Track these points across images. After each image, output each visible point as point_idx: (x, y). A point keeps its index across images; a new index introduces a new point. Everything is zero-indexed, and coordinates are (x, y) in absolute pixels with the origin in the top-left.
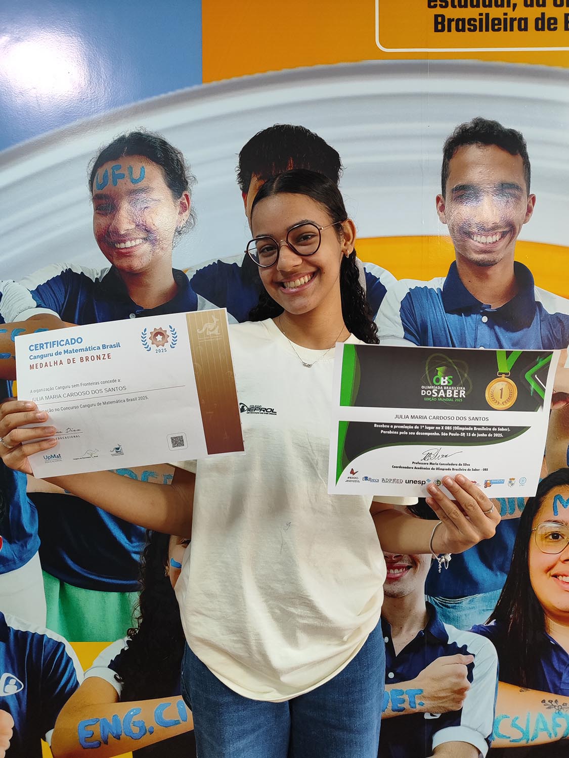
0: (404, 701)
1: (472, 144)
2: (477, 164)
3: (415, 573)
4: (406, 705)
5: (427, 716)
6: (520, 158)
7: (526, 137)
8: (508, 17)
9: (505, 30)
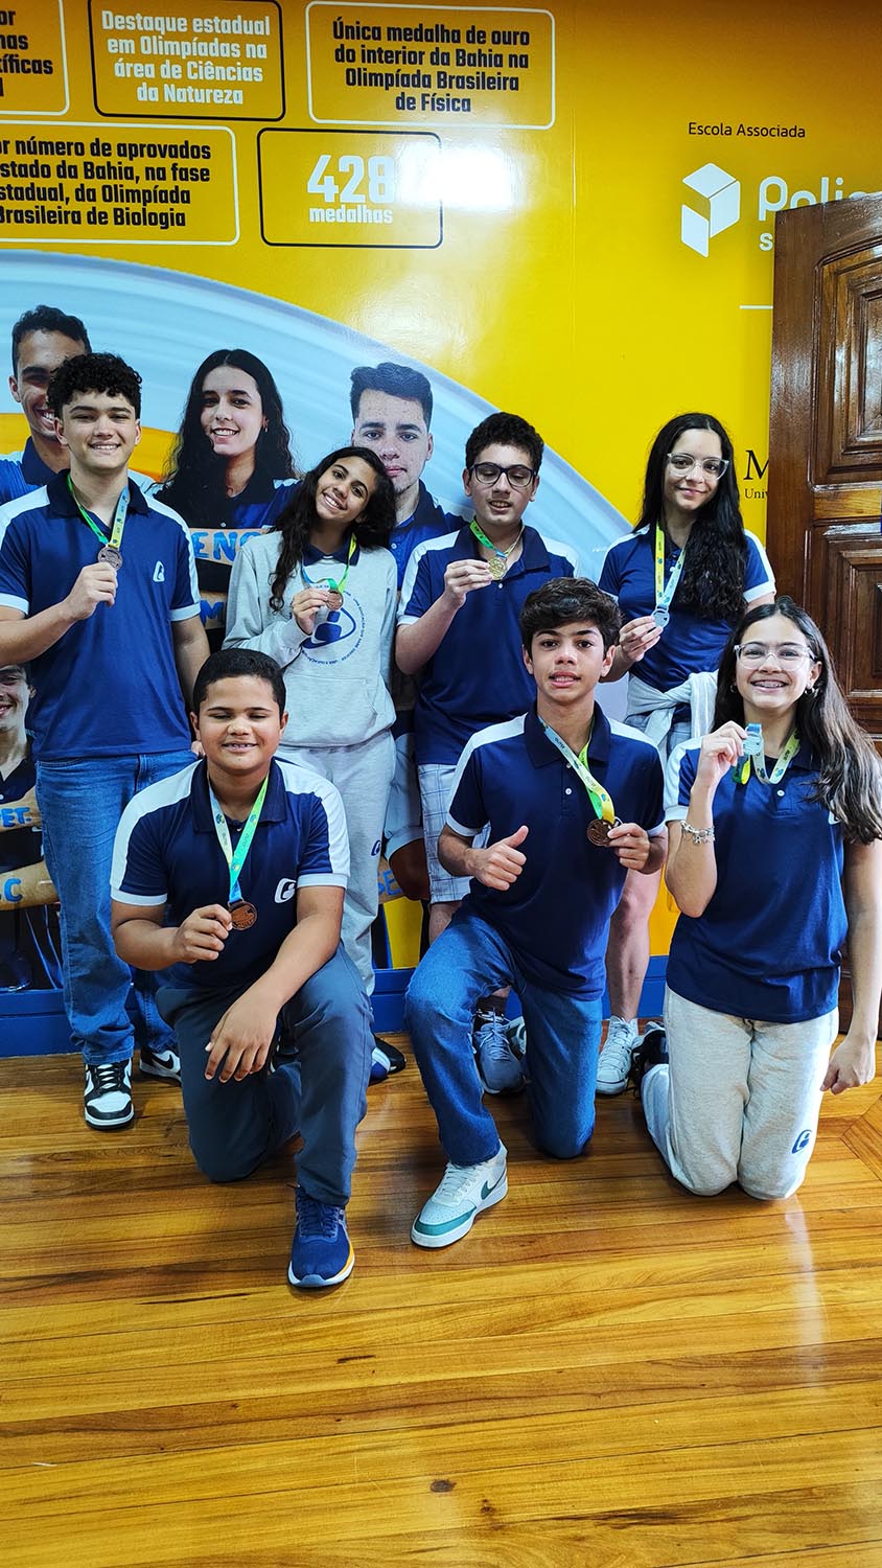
0: (13, 818)
1: (36, 329)
2: (43, 348)
3: (15, 711)
4: (16, 821)
5: (35, 830)
6: (82, 343)
7: (86, 326)
8: (62, 210)
9: (61, 222)
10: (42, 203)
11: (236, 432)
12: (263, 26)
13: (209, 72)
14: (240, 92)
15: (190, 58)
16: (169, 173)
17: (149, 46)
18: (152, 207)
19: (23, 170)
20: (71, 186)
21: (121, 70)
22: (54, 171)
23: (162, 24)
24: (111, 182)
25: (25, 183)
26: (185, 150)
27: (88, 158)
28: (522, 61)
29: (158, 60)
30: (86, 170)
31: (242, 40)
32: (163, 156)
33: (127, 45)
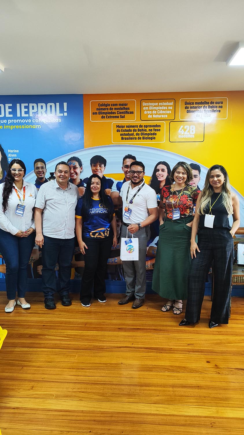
1: (127, 158)
2: (128, 162)
6: (135, 160)
7: (136, 157)
8: (133, 137)
9: (133, 139)
10: (130, 136)
11: (162, 176)
12: (172, 104)
13: (161, 112)
14: (167, 115)
15: (158, 110)
16: (153, 130)
17: (151, 108)
18: (149, 136)
19: (127, 131)
20: (135, 133)
21: (145, 113)
22: (132, 130)
23: (153, 104)
24: (142, 132)
25: (127, 133)
26: (156, 126)
27: (139, 128)
28: (221, 107)
29: (152, 110)
30: (138, 130)
31: (168, 106)
32: (152, 127)
33: (147, 108)
